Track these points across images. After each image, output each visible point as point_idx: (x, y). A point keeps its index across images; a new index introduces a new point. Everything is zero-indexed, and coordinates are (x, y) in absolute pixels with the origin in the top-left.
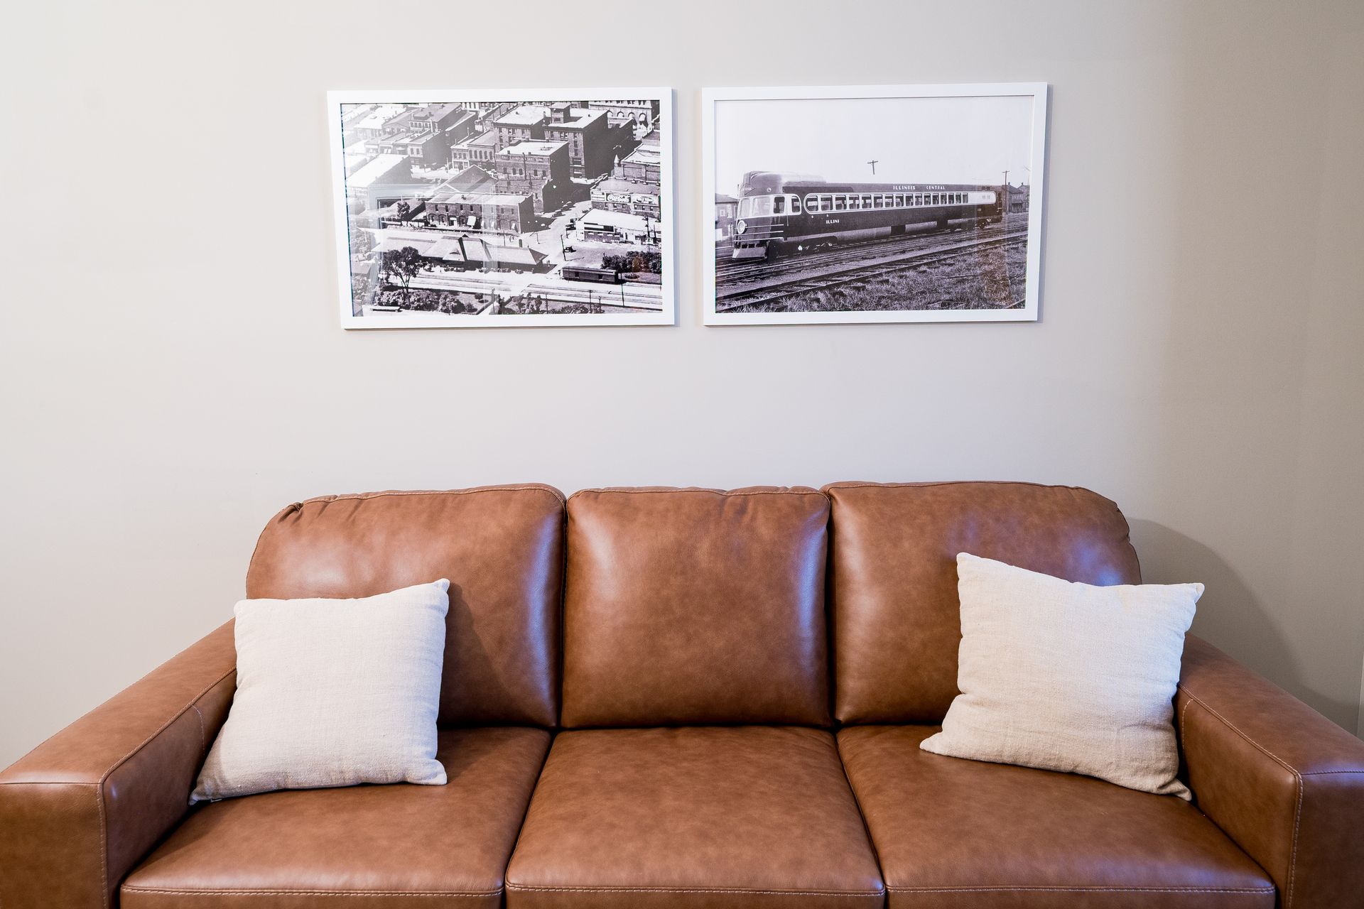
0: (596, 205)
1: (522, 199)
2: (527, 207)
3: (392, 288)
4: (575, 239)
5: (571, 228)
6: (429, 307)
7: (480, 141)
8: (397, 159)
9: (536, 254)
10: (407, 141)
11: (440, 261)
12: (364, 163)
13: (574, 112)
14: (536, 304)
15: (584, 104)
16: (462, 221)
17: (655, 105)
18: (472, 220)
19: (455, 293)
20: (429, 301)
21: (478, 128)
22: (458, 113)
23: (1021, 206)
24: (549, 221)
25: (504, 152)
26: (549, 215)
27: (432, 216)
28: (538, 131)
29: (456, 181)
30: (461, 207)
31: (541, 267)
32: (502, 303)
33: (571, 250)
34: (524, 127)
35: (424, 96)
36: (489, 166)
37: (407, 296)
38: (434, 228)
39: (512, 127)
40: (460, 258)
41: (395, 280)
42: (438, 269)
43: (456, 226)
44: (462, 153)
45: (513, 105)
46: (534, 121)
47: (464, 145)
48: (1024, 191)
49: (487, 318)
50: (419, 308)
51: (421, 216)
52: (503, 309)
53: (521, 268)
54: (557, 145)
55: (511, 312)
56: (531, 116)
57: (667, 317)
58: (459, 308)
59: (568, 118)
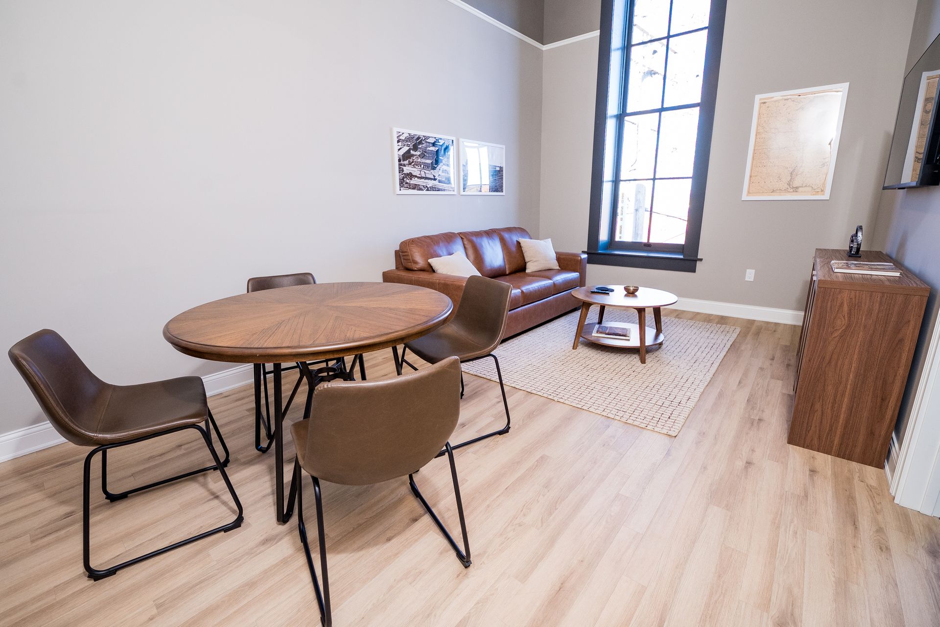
0: (444, 164)
1: (431, 161)
2: (432, 163)
3: (407, 183)
4: (440, 173)
5: (440, 170)
6: (414, 189)
7: (423, 145)
8: (408, 148)
9: (434, 176)
10: (409, 143)
11: (416, 176)
12: (401, 148)
13: (440, 141)
14: (433, 189)
15: (441, 139)
16: (421, 166)
17: (453, 140)
18: (422, 166)
19: (419, 185)
20: (415, 187)
21: (423, 142)
22: (419, 138)
23: (502, 171)
24: (436, 168)
25: (428, 149)
26: (436, 166)
27: (415, 164)
28: (434, 144)
29: (419, 155)
30: (420, 162)
31: (435, 179)
32: (428, 188)
33: (439, 175)
34: (431, 143)
35: (413, 132)
36: (425, 152)
37: (410, 185)
38: (415, 167)
39: (429, 143)
40: (420, 176)
41: (408, 181)
42: (416, 178)
43: (419, 167)
44: (420, 148)
45: (429, 137)
46: (433, 142)
47: (420, 146)
48: (502, 168)
49: (425, 192)
50: (412, 189)
51: (413, 164)
52: (428, 190)
53: (431, 179)
54: (437, 148)
55: (429, 190)
56: (432, 140)
57: (455, 193)
58: (420, 189)
59: (439, 142)
